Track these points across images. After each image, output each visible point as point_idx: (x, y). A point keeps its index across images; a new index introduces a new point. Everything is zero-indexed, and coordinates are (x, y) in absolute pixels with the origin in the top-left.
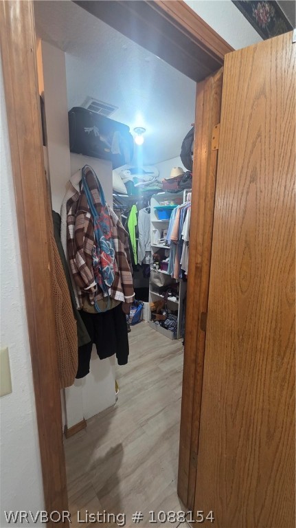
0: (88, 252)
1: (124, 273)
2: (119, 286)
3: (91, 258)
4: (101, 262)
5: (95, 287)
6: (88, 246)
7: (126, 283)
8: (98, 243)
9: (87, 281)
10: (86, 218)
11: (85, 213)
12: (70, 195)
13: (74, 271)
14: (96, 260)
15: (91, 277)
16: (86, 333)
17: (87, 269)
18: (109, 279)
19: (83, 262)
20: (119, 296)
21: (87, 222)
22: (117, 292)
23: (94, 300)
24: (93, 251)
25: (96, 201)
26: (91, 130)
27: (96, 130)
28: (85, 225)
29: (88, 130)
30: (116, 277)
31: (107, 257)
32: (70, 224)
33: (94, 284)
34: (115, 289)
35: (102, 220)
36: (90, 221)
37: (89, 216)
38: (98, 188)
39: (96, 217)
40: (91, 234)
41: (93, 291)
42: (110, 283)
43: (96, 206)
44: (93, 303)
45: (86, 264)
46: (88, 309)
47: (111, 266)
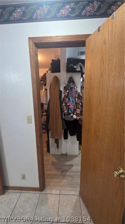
0: (66, 102)
1: (77, 109)
2: (75, 113)
3: (67, 103)
4: (69, 105)
5: (66, 112)
6: (66, 100)
7: (77, 113)
8: (69, 99)
9: (64, 110)
10: (67, 92)
11: (67, 91)
12: (65, 85)
13: (62, 107)
14: (68, 104)
15: (66, 109)
16: (65, 125)
17: (65, 106)
18: (71, 111)
19: (64, 105)
20: (75, 117)
21: (67, 93)
22: (74, 115)
23: (67, 116)
24: (68, 102)
25: (71, 87)
26: (71, 65)
27: (72, 65)
28: (66, 94)
29: (70, 65)
30: (74, 110)
31: (71, 104)
32: (64, 94)
33: (66, 111)
34: (74, 114)
35: (72, 92)
36: (68, 93)
37: (68, 91)
38: (73, 82)
39: (70, 92)
40: (68, 97)
41: (66, 113)
42: (71, 112)
43: (71, 88)
44: (66, 117)
45: (65, 105)
46: (65, 118)
47: (72, 106)
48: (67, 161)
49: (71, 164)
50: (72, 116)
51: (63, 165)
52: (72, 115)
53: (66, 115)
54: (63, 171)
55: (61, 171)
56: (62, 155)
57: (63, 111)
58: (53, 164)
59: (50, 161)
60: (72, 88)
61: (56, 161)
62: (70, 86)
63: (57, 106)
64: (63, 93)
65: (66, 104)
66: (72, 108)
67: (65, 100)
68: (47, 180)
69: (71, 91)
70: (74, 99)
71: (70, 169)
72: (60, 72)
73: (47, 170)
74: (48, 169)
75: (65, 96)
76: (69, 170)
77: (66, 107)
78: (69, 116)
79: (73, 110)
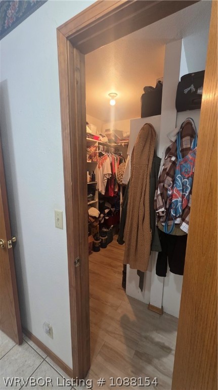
0: (166, 186)
2: (187, 219)
3: (167, 190)
4: (172, 195)
5: (163, 212)
6: (166, 181)
8: (174, 181)
9: (158, 206)
10: (171, 161)
11: (171, 157)
13: (155, 198)
14: (170, 193)
15: (162, 204)
17: (160, 197)
18: (176, 211)
19: (159, 192)
20: (185, 227)
21: (171, 164)
22: (184, 224)
23: (164, 222)
24: (169, 186)
25: (184, 147)
26: (189, 89)
27: (192, 87)
28: (169, 165)
29: (186, 91)
30: (187, 210)
31: (178, 191)
32: (164, 165)
33: (163, 209)
34: (183, 220)
35: (186, 162)
36: (174, 163)
37: (173, 159)
38: (193, 135)
39: (181, 160)
40: (172, 173)
41: (161, 214)
42: (176, 214)
43: (183, 151)
44: (163, 224)
45: (161, 194)
46: (160, 227)
47: (180, 199)
48: (158, 329)
49: (167, 344)
50: (179, 225)
51: (146, 338)
52: (178, 221)
53: (161, 220)
54: (139, 355)
55: (134, 352)
56: (150, 307)
57: (155, 208)
58: (125, 322)
59: (119, 311)
60: (185, 151)
61: (132, 317)
62: (182, 145)
63: (143, 194)
64: (162, 163)
65: (165, 192)
66: (179, 204)
67: (163, 182)
68: (98, 360)
69: (183, 157)
70: (188, 178)
71: (159, 357)
72: (160, 113)
73: (107, 332)
74: (110, 329)
75: (164, 170)
76: (156, 361)
77: (163, 198)
78: (171, 223)
79: (183, 211)
